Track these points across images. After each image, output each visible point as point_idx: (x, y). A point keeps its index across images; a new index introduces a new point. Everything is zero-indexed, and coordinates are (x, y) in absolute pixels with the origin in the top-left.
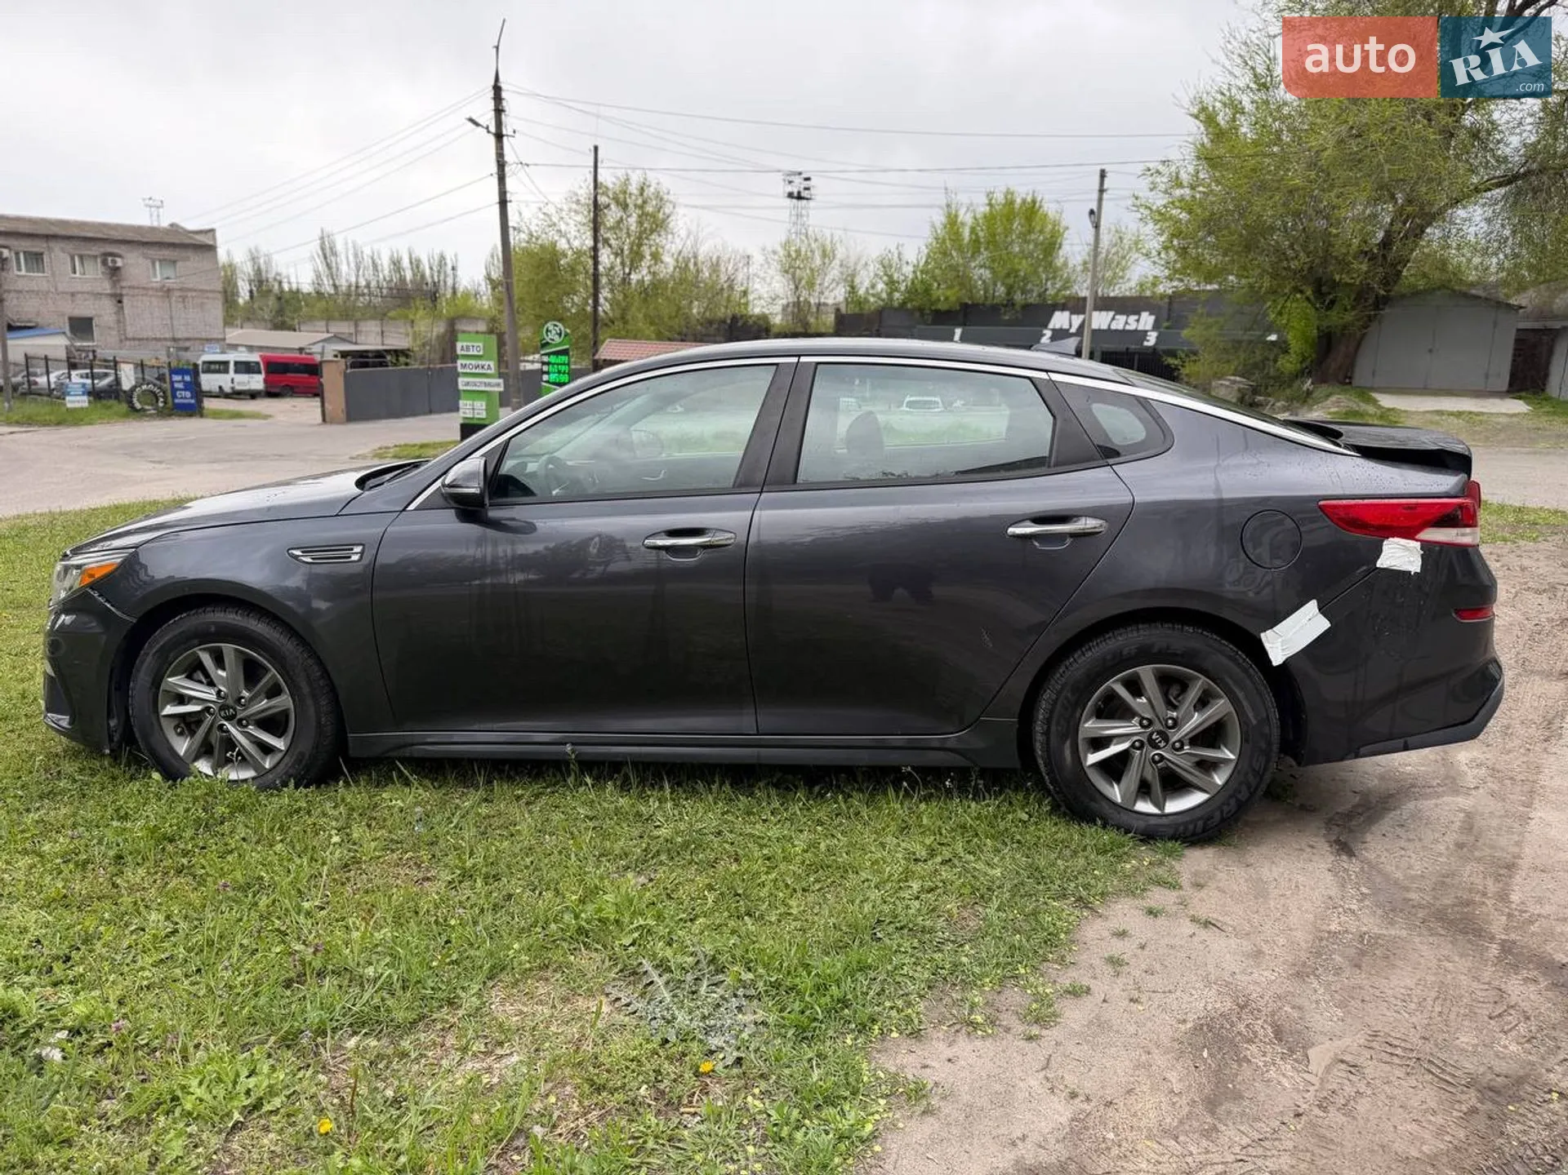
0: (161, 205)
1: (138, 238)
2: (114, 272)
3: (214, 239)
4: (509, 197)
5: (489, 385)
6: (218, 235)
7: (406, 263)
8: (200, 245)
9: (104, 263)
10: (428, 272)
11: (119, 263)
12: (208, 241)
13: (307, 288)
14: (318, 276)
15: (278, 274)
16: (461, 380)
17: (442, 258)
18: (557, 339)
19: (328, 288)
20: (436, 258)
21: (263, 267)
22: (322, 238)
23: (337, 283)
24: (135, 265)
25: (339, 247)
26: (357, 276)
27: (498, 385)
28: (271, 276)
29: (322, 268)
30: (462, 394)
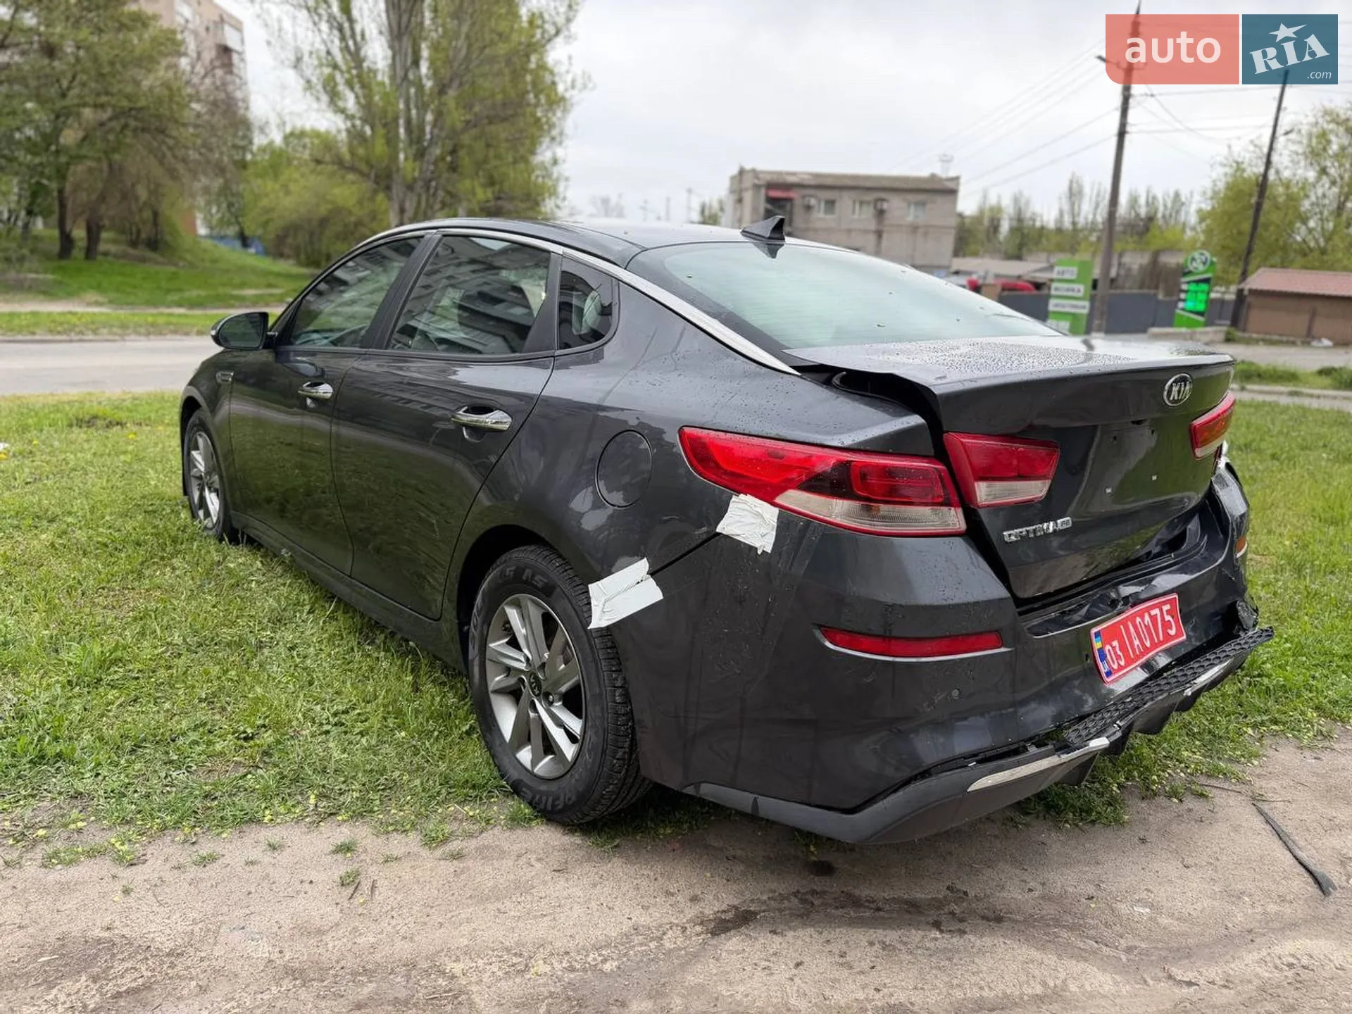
0: (949, 161)
1: (905, 186)
2: (881, 213)
3: (958, 184)
4: (1128, 128)
5: (1075, 307)
6: (962, 181)
7: (1142, 201)
8: (944, 190)
9: (875, 207)
10: (1161, 209)
11: (885, 206)
12: (951, 185)
13: (1052, 225)
14: (1061, 213)
15: (1034, 214)
16: (1052, 302)
17: (1177, 195)
18: (1201, 268)
19: (1067, 224)
20: (1172, 194)
21: (1023, 207)
22: (1071, 182)
23: (1076, 219)
24: (896, 207)
25: (1087, 190)
26: (1095, 215)
27: (1084, 307)
28: (1028, 215)
29: (1066, 207)
30: (1051, 315)
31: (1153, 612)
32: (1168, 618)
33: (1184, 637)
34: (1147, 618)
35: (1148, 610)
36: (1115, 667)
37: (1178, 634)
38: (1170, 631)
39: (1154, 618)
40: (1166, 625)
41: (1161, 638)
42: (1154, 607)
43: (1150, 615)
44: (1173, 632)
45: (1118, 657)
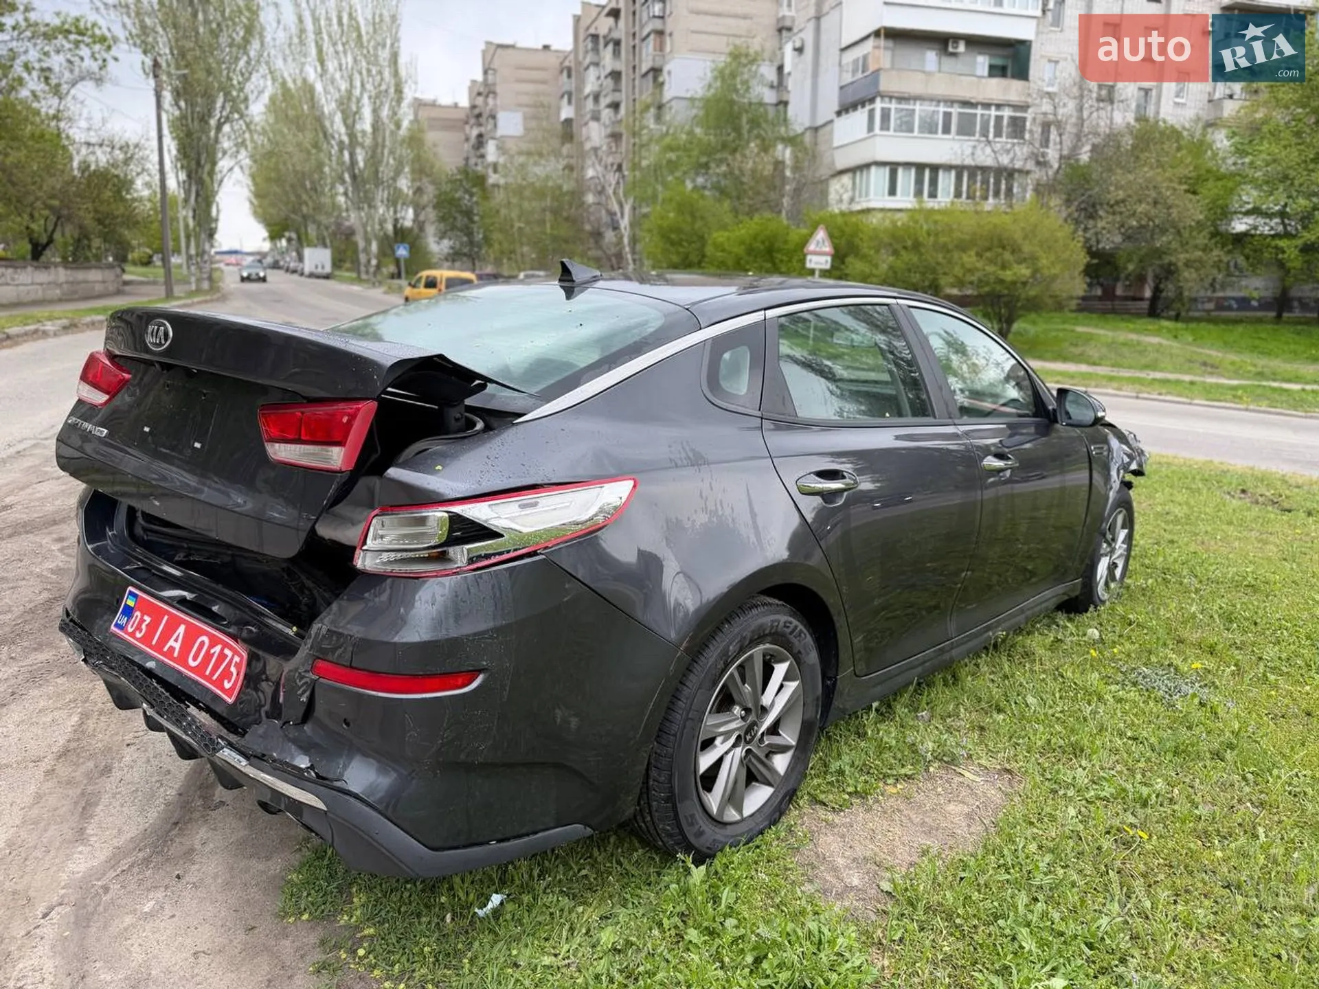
31: (227, 652)
32: (233, 669)
33: (230, 701)
34: (218, 649)
35: (226, 645)
36: (130, 630)
37: (229, 692)
38: (226, 682)
39: (222, 656)
40: (226, 674)
41: (215, 677)
42: (231, 648)
43: (222, 650)
44: (227, 685)
45: (139, 628)
